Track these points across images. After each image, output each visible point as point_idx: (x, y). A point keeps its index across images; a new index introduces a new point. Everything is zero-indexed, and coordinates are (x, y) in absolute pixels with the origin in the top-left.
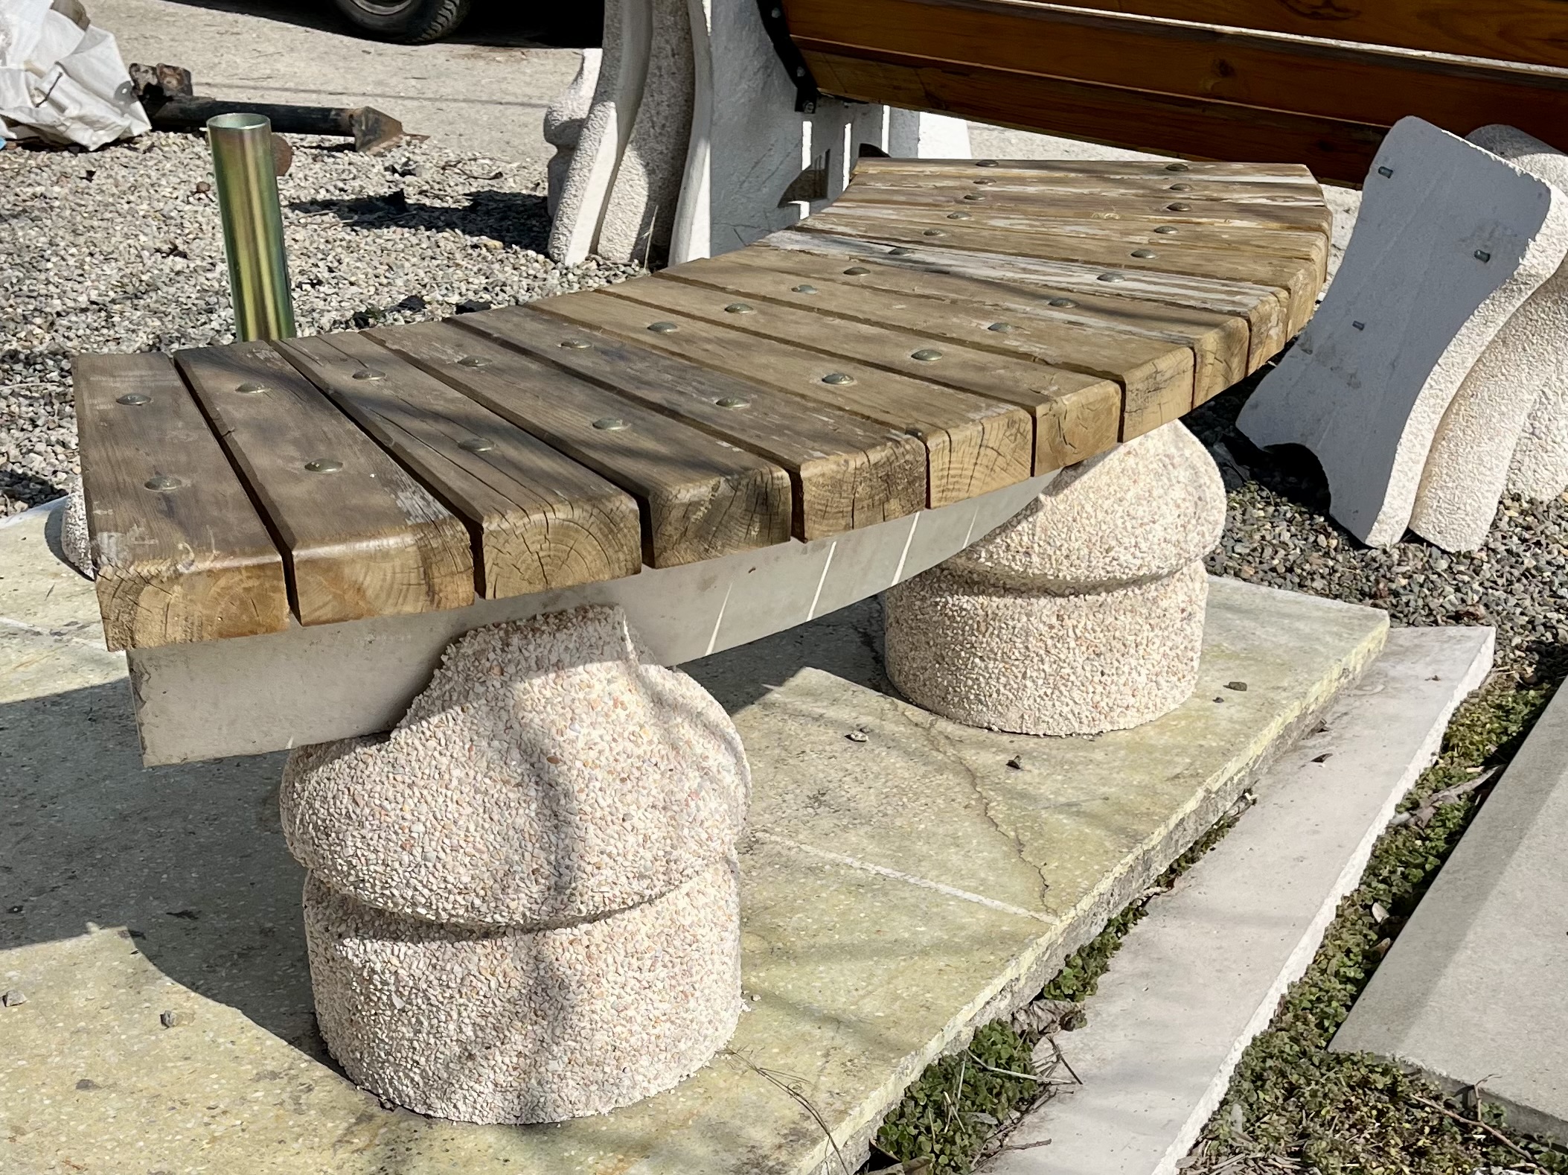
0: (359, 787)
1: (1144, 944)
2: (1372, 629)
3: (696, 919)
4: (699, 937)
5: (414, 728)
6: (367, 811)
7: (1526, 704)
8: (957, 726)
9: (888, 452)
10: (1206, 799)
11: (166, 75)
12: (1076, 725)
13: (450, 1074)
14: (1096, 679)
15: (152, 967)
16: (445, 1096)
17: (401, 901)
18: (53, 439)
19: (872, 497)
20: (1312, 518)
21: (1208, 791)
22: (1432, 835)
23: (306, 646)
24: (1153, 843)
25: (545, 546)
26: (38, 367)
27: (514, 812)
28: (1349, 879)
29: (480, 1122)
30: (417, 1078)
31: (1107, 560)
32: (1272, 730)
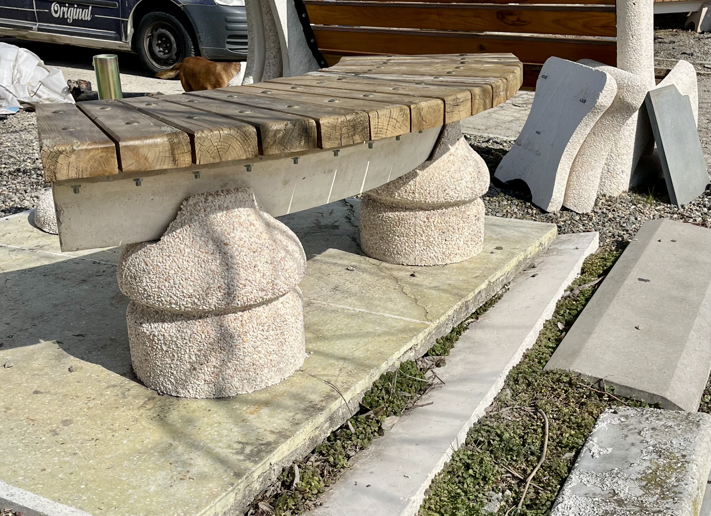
0: (148, 259)
1: (468, 338)
2: (550, 229)
3: (285, 312)
4: (287, 319)
5: (170, 235)
6: (151, 267)
7: (613, 256)
8: (390, 264)
9: (354, 116)
10: (489, 285)
11: (81, 83)
12: (437, 261)
13: (186, 377)
14: (443, 242)
15: (65, 353)
16: (184, 388)
17: (165, 303)
18: (33, 195)
19: (348, 133)
20: (525, 204)
21: (490, 282)
22: (579, 299)
23: (127, 200)
24: (469, 299)
25: (220, 144)
26: (28, 174)
27: (210, 264)
28: (548, 313)
29: (199, 398)
30: (173, 381)
31: (445, 194)
32: (514, 262)
